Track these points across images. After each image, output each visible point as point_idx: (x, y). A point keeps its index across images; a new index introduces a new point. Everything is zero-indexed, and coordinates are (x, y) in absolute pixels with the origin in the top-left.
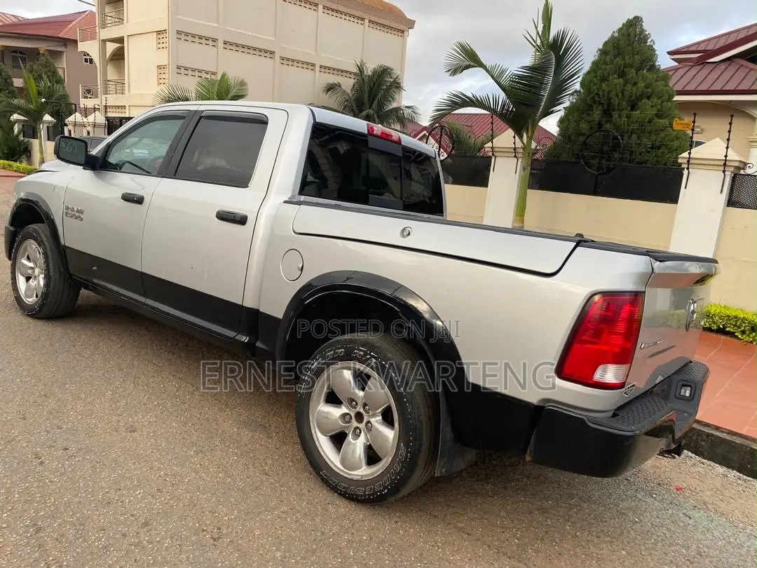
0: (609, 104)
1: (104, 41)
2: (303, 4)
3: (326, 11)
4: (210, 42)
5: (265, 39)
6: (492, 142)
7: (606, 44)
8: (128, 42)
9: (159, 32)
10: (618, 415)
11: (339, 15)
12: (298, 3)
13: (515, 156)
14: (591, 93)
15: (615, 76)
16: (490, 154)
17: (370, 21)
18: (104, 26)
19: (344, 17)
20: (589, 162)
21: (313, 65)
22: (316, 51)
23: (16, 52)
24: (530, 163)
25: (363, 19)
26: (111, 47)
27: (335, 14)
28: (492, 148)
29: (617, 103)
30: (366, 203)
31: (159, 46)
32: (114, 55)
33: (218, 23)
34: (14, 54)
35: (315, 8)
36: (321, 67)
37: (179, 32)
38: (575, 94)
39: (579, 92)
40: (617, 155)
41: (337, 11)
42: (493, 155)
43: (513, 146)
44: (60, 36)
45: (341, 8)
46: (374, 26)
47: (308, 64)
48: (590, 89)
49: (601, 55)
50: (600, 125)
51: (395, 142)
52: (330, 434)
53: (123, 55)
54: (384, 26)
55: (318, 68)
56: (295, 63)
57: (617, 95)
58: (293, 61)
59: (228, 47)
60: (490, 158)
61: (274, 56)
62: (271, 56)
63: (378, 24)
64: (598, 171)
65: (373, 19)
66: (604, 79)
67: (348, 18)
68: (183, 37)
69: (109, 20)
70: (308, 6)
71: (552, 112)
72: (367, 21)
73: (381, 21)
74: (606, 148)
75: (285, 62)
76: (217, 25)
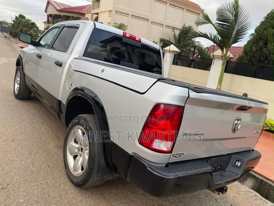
0: (266, 40)
1: (93, 14)
2: (158, 1)
3: (170, 5)
4: (126, 15)
5: (146, 14)
6: (213, 53)
7: (268, 15)
8: (100, 14)
9: (110, 11)
10: (168, 167)
11: (175, 7)
12: (156, 1)
13: (222, 59)
14: (259, 35)
15: (271, 28)
16: (212, 58)
17: (186, 10)
18: (94, 9)
19: (176, 8)
20: (254, 64)
21: (163, 25)
22: (165, 20)
23: (67, 17)
24: (226, 62)
25: (184, 9)
26: (95, 16)
27: (173, 6)
28: (213, 55)
29: (270, 40)
30: (119, 64)
31: (109, 16)
32: (95, 19)
33: (130, 9)
34: (67, 18)
35: (166, 4)
36: (166, 26)
37: (116, 11)
38: (252, 35)
39: (254, 34)
40: (266, 62)
41: (174, 6)
42: (213, 58)
43: (222, 55)
44: (81, 12)
45: (176, 4)
46: (188, 11)
47: (161, 24)
48: (259, 33)
49: (266, 19)
50: (261, 49)
51: (137, 41)
52: (73, 155)
53: (98, 19)
54: (192, 11)
55: (164, 26)
56: (156, 24)
57: (270, 36)
58: (156, 23)
59: (133, 17)
60: (212, 59)
61: (149, 21)
62: (148, 21)
63: (189, 10)
64: (257, 67)
65: (188, 9)
66: (265, 29)
67: (178, 8)
68: (117, 13)
69: (95, 7)
70: (160, 2)
71: (237, 42)
72: (185, 9)
73: (191, 10)
74: (262, 59)
75: (153, 23)
76: (129, 9)
